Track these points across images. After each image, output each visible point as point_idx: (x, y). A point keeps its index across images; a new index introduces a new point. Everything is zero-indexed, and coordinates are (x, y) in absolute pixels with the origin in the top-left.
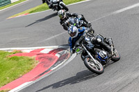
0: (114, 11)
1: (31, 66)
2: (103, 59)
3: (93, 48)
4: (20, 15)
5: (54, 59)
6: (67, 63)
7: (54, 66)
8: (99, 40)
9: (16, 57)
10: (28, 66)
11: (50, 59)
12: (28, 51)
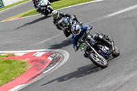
0: (105, 15)
1: (24, 69)
2: (106, 54)
3: (96, 44)
4: (12, 19)
5: (47, 63)
6: (59, 66)
7: (46, 69)
8: (101, 37)
9: (9, 60)
10: (21, 69)
11: (43, 62)
12: (21, 55)
